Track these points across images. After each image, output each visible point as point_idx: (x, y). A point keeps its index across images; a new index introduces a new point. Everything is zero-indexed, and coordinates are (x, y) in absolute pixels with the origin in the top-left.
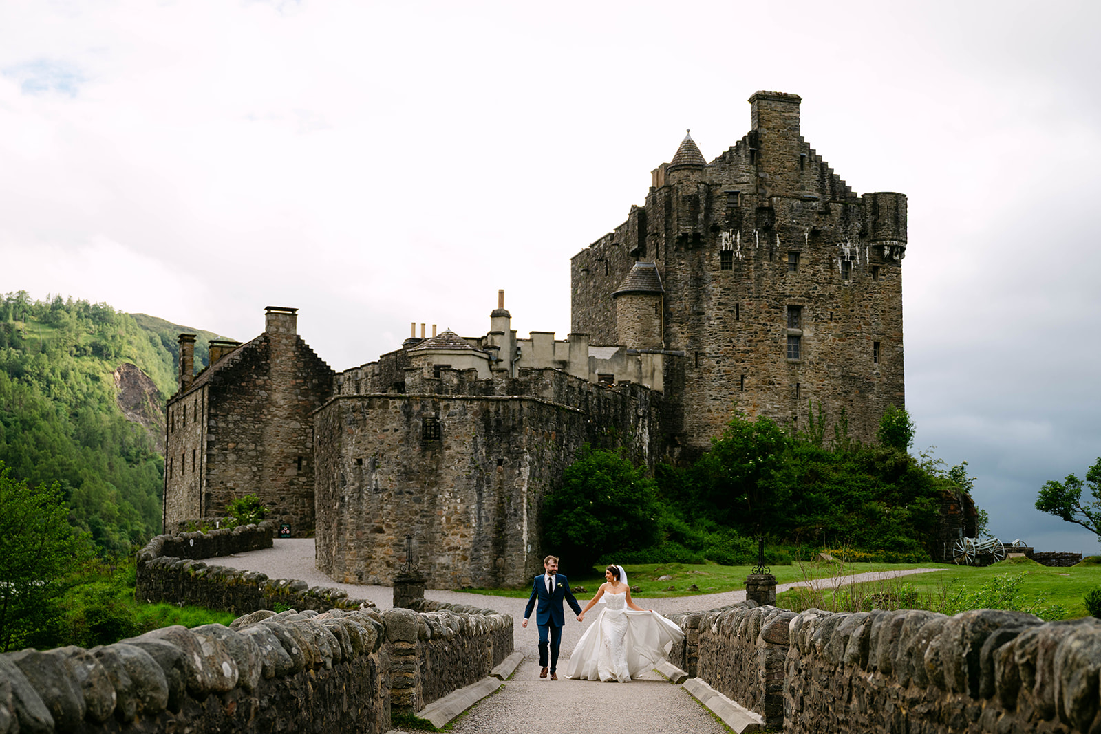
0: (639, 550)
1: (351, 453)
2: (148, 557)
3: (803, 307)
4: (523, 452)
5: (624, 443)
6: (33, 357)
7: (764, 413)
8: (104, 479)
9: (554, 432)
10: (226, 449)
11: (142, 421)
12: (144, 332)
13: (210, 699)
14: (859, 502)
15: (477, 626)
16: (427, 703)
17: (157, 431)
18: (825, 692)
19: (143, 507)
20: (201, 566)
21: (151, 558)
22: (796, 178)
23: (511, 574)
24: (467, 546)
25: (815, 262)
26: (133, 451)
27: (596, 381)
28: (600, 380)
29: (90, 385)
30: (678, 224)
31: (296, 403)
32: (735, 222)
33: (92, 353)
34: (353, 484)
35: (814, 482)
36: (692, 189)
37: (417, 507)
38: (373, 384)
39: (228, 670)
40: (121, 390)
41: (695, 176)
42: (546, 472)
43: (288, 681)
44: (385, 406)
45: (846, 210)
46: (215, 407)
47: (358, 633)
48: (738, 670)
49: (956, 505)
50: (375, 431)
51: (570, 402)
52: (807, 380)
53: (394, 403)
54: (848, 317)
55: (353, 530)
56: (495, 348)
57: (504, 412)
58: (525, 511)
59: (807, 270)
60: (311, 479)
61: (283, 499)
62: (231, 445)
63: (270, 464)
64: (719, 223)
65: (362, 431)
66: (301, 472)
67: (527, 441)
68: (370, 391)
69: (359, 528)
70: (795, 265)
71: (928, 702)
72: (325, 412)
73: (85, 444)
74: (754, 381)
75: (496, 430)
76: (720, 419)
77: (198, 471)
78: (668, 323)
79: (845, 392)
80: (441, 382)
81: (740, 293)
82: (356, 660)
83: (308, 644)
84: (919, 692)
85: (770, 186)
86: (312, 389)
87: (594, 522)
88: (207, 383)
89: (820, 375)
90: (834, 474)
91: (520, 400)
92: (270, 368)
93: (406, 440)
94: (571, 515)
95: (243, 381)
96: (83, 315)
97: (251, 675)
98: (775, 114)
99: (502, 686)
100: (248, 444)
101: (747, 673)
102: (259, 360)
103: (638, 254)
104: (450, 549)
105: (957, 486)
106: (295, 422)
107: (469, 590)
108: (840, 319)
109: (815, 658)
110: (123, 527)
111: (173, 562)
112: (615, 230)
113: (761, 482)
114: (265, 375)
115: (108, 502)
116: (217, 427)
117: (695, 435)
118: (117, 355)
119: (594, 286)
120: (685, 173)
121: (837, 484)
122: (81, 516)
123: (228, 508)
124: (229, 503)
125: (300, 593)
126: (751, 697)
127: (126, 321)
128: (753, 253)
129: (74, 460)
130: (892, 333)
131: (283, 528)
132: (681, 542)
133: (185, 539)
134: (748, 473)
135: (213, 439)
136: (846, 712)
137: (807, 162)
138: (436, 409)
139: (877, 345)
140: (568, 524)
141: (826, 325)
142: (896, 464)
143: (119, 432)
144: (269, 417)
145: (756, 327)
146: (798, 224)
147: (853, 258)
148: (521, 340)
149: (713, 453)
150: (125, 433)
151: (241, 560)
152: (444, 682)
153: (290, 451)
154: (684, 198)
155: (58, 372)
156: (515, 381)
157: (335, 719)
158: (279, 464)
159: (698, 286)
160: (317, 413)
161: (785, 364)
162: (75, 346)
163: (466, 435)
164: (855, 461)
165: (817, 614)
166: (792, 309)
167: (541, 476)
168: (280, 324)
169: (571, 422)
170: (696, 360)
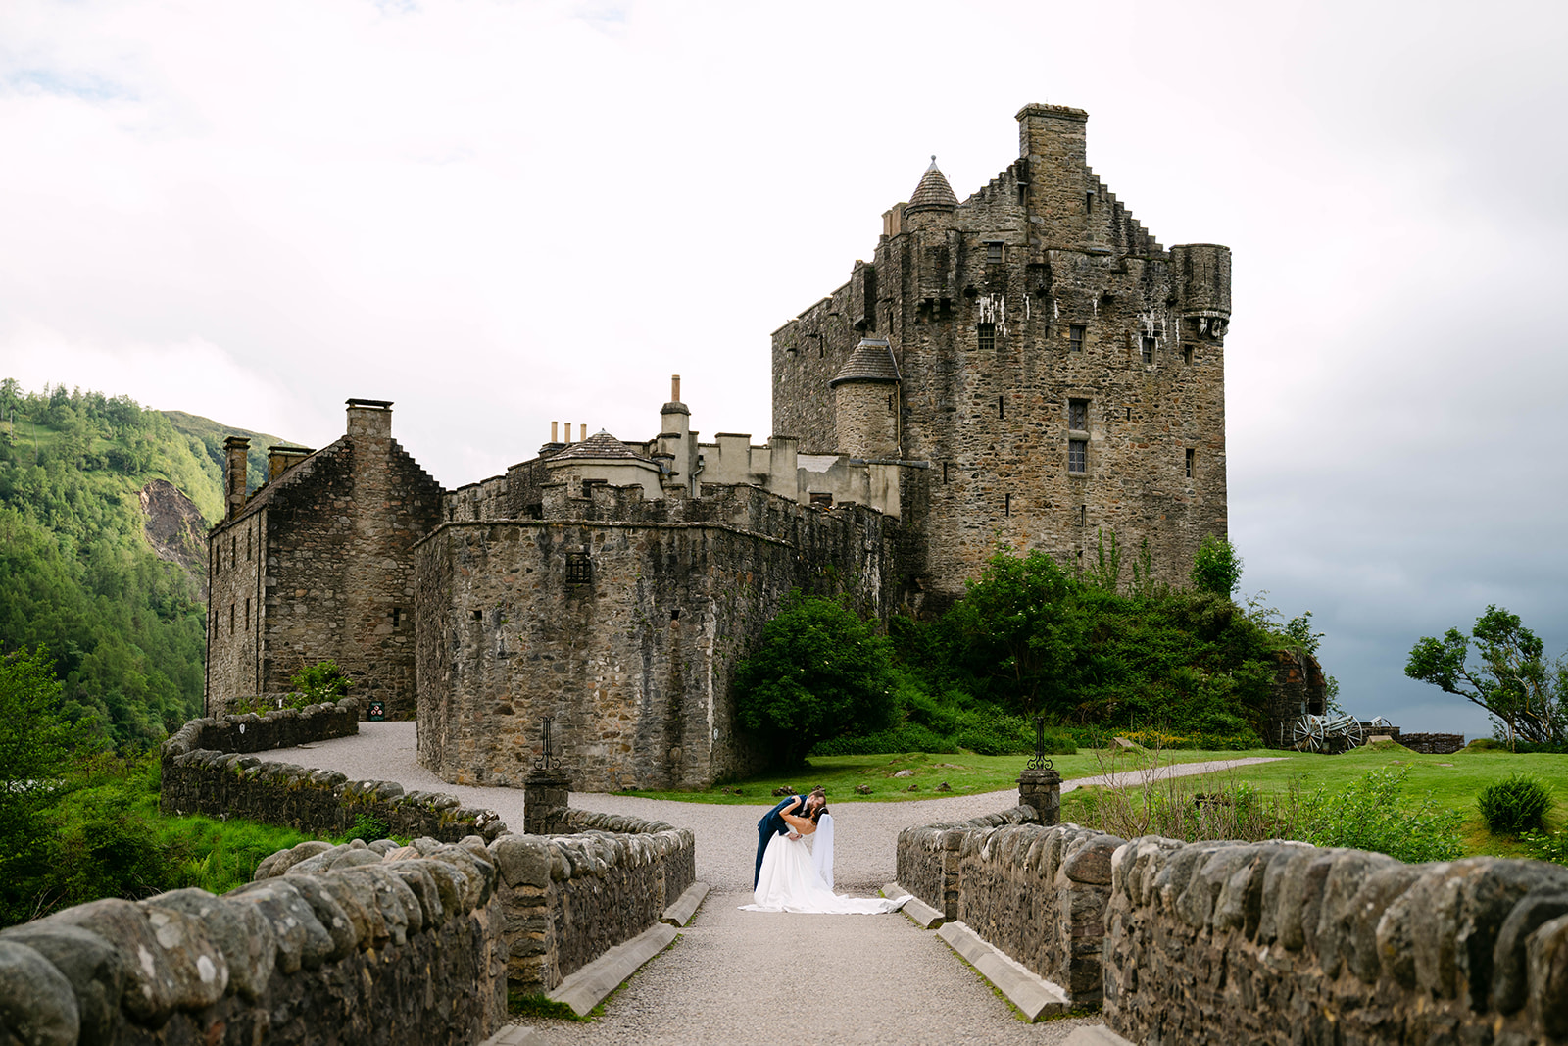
0: (867, 735)
1: (466, 603)
2: (177, 750)
3: (1089, 400)
4: (708, 600)
5: (847, 588)
6: (25, 471)
7: (1038, 546)
8: (127, 640)
9: (750, 573)
10: (293, 598)
11: (180, 559)
12: (182, 437)
13: (173, 1024)
14: (1166, 667)
15: (642, 852)
16: (565, 974)
17: (200, 573)
18: (1178, 966)
19: (182, 679)
20: (252, 763)
21: (182, 752)
22: (1080, 224)
23: (692, 770)
24: (628, 732)
25: (1107, 339)
26: (168, 601)
27: (808, 502)
28: (812, 501)
29: (107, 511)
30: (920, 286)
31: (392, 533)
32: (997, 283)
33: (109, 466)
34: (470, 646)
35: (1106, 640)
36: (938, 238)
37: (559, 678)
38: (499, 505)
39: (207, 971)
40: (149, 518)
41: (942, 221)
42: (739, 628)
43: (326, 973)
44: (513, 537)
45: (1148, 269)
46: (277, 539)
47: (451, 882)
48: (1024, 917)
49: (1298, 670)
50: (500, 572)
51: (772, 531)
52: (1095, 500)
53: (527, 532)
54: (1152, 415)
55: (469, 709)
56: (667, 456)
57: (681, 545)
58: (710, 682)
59: (1096, 350)
60: (412, 639)
61: (373, 667)
62: (300, 593)
63: (354, 618)
64: (976, 285)
65: (481, 571)
66: (398, 629)
67: (713, 585)
68: (494, 517)
69: (477, 707)
70: (1080, 343)
71: (1380, 1006)
72: (430, 546)
73: (100, 592)
74: (1023, 502)
75: (670, 570)
76: (978, 555)
77: (253, 629)
78: (906, 423)
79: (1147, 518)
80: (592, 504)
81: (1005, 382)
82: (449, 924)
83: (364, 909)
84: (1361, 988)
85: (1045, 234)
86: (413, 514)
87: (805, 696)
88: (264, 506)
89: (1113, 493)
90: (1133, 629)
91: (703, 528)
92: (353, 484)
93: (544, 583)
94: (774, 687)
95: (316, 503)
96: (96, 412)
97: (254, 973)
98: (1052, 135)
99: (679, 936)
100: (323, 591)
101: (1040, 923)
102: (337, 474)
103: (866, 327)
104: (605, 736)
105: (1298, 644)
106: (389, 560)
107: (633, 792)
108: (1140, 417)
109: (1159, 913)
110: (154, 706)
111: (212, 757)
112: (833, 294)
113: (1033, 641)
114: (347, 494)
115: (133, 671)
116: (280, 567)
117: (943, 577)
118: (144, 469)
119: (805, 372)
120: (930, 215)
121: (1136, 643)
122: (94, 692)
123: (295, 680)
124: (296, 673)
125: (392, 800)
126: (1047, 960)
127: (157, 422)
128: (1022, 327)
129: (84, 614)
130: (1211, 436)
131: (373, 708)
132: (925, 723)
133: (233, 724)
134: (1016, 629)
135: (274, 584)
136: (1218, 1002)
137: (1095, 201)
138: (586, 540)
139: (1190, 453)
140: (770, 699)
141: (1122, 426)
142: (1216, 615)
143: (148, 575)
144: (353, 553)
145: (1027, 428)
146: (1083, 286)
147: (1157, 334)
148: (704, 445)
149: (968, 601)
150: (155, 576)
151: (312, 752)
152: (592, 940)
153: (382, 600)
154: (928, 250)
155: (61, 492)
156: (697, 502)
157: (412, 1023)
158: (367, 618)
159: (947, 372)
160: (418, 546)
161: (1066, 479)
162: (85, 456)
163: (627, 577)
164: (1162, 612)
165: (1158, 843)
166: (1075, 403)
167: (732, 633)
168: (367, 423)
169: (774, 560)
170: (945, 474)
